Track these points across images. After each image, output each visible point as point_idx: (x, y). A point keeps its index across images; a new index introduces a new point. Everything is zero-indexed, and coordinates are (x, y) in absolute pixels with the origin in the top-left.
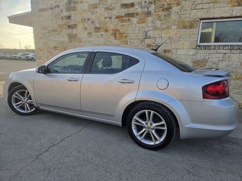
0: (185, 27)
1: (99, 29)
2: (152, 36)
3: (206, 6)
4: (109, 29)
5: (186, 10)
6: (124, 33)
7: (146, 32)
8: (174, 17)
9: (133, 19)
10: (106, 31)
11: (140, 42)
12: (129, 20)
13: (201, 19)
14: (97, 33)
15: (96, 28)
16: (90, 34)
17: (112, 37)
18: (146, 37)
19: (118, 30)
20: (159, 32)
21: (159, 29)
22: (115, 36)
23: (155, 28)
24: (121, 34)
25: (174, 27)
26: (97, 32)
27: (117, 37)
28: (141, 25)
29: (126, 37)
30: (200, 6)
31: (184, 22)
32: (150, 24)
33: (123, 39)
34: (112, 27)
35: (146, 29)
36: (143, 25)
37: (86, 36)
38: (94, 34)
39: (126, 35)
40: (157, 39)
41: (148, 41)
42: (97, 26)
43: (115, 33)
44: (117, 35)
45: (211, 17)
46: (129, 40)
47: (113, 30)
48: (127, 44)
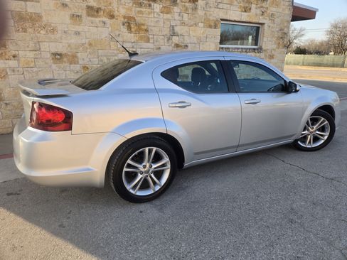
0: (210, 27)
1: (97, 12)
2: (179, 33)
3: (225, 6)
4: (116, 13)
5: (211, 7)
6: (143, 25)
7: (173, 27)
8: (200, 12)
9: (155, 5)
10: (112, 17)
11: (166, 39)
12: (150, 5)
13: (222, 20)
14: (93, 19)
15: (89, 8)
16: (76, 18)
17: (124, 30)
18: (174, 34)
19: (134, 18)
20: (186, 28)
21: (187, 25)
22: (129, 28)
23: (183, 24)
24: (139, 26)
25: (201, 25)
26: (92, 16)
27: (133, 30)
28: (166, 16)
29: (147, 30)
30: (220, 6)
31: (209, 20)
32: (177, 17)
33: (142, 34)
34: (123, 11)
35: (173, 23)
36: (169, 16)
37: (68, 20)
38: (86, 19)
39: (146, 27)
40: (186, 38)
41: (175, 39)
42: (90, 4)
43: (129, 23)
44: (132, 26)
45: (228, 19)
46: (151, 36)
47: (124, 17)
48: (148, 41)
